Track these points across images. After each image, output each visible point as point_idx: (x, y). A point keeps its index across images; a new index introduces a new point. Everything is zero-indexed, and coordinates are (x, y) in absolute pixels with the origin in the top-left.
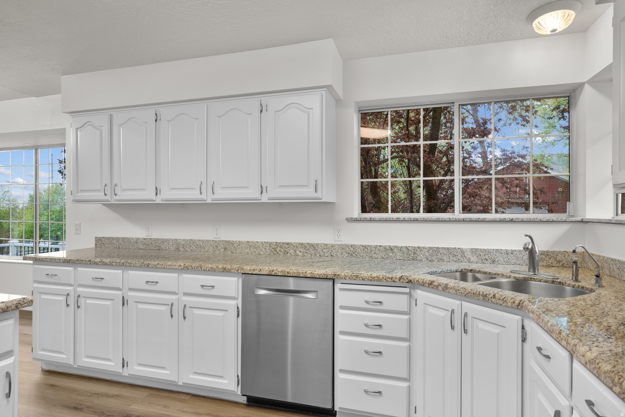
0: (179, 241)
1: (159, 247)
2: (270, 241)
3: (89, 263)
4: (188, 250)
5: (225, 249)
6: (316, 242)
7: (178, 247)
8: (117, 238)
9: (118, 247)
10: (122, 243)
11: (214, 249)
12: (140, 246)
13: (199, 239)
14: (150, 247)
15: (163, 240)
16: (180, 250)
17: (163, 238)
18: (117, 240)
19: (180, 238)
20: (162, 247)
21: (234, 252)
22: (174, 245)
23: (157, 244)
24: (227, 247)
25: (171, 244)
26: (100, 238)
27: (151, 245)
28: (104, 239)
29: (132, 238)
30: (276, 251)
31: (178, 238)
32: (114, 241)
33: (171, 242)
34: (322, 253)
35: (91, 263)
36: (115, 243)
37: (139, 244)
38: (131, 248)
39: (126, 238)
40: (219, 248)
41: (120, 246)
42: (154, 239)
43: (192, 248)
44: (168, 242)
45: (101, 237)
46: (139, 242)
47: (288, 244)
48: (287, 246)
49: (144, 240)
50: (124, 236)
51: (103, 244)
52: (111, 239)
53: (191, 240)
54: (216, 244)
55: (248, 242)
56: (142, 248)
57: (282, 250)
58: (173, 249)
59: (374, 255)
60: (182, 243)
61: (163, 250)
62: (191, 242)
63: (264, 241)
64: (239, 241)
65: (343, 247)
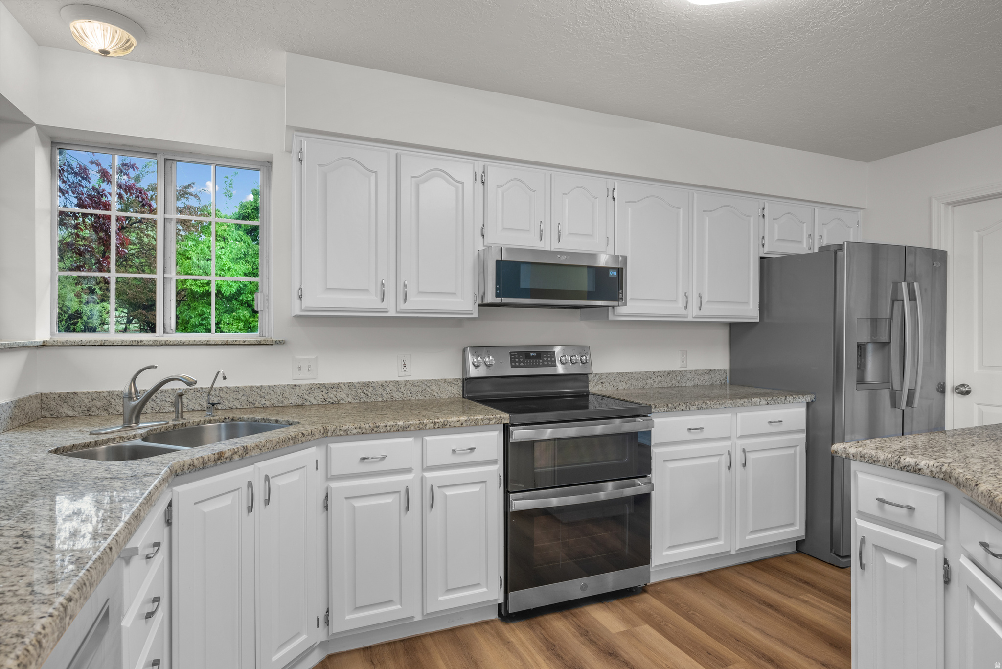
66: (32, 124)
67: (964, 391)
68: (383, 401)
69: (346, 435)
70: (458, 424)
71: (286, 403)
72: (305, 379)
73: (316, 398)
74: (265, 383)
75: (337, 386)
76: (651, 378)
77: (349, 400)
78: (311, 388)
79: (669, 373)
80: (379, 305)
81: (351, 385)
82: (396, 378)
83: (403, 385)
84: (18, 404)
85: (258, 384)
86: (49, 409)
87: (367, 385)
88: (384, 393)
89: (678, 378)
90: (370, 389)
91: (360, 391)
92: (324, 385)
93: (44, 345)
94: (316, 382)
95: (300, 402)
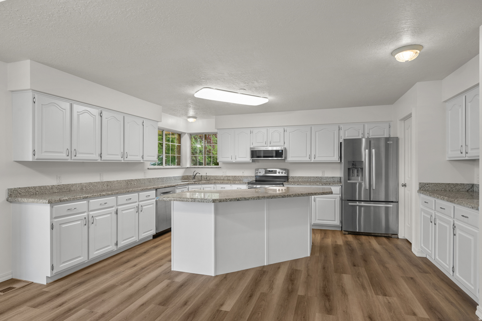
0: (83, 184)
1: (69, 189)
2: (126, 179)
3: (100, 196)
4: (88, 188)
5: (107, 185)
6: (140, 178)
7: (82, 187)
8: (33, 187)
9: (34, 194)
10: (38, 190)
11: (102, 186)
12: (54, 191)
13: (94, 182)
14: (63, 190)
15: (72, 184)
16: (83, 189)
17: (72, 183)
18: (34, 189)
19: (83, 182)
20: (71, 189)
21: (111, 186)
22: (80, 187)
23: (68, 187)
24: (108, 184)
25: (78, 187)
26: (15, 189)
27: (64, 189)
28: (20, 189)
29: (48, 186)
30: (128, 183)
31: (82, 182)
32: (31, 190)
33: (77, 185)
34: (142, 183)
35: (101, 196)
36: (32, 191)
37: (54, 189)
38: (47, 193)
39: (42, 186)
40: (105, 185)
41: (37, 193)
42: (65, 184)
43: (90, 187)
44: (76, 185)
45: (16, 187)
46: (54, 187)
47: (132, 180)
48: (131, 181)
49: (58, 186)
50: (40, 185)
51: (19, 193)
52: (28, 188)
53: (90, 183)
54: (103, 183)
55: (117, 181)
56: (56, 191)
57: (130, 183)
58: (79, 189)
59: (155, 181)
60: (85, 185)
61: (72, 191)
62: (90, 184)
63: (123, 180)
64: (114, 181)
65: (148, 179)
66: (186, 133)
67: (404, 185)
68: (238, 180)
69: (218, 183)
70: (237, 183)
71: (221, 179)
72: (224, 175)
73: (226, 178)
74: (217, 175)
75: (229, 176)
76: (310, 178)
77: (232, 179)
78: (225, 177)
79: (317, 177)
80: (231, 160)
81: (232, 176)
82: (241, 175)
83: (242, 177)
84: (183, 176)
85: (216, 175)
86: (188, 178)
87: (235, 176)
88: (239, 178)
89: (320, 179)
90: (236, 177)
91: (234, 178)
92: (227, 176)
93: (188, 168)
94: (226, 175)
95: (223, 179)
